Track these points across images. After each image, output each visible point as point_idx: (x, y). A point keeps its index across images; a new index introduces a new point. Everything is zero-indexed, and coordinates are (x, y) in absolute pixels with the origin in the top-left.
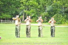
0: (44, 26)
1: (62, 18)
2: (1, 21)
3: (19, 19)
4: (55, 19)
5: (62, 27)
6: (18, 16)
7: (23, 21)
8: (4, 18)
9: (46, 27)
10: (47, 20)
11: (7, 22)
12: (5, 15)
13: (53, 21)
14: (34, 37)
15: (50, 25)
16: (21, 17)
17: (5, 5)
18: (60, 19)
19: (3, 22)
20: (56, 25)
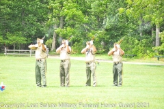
0: (99, 61)
1: (138, 44)
2: (6, 50)
3: (43, 47)
4: (121, 47)
5: (138, 65)
6: (41, 41)
7: (52, 50)
8: (11, 43)
9: (104, 65)
10: (104, 48)
11: (18, 52)
12: (14, 37)
13: (118, 50)
14: (77, 85)
15: (112, 59)
16: (48, 41)
17: (13, 16)
18: (133, 47)
19: (10, 52)
20: (125, 59)
